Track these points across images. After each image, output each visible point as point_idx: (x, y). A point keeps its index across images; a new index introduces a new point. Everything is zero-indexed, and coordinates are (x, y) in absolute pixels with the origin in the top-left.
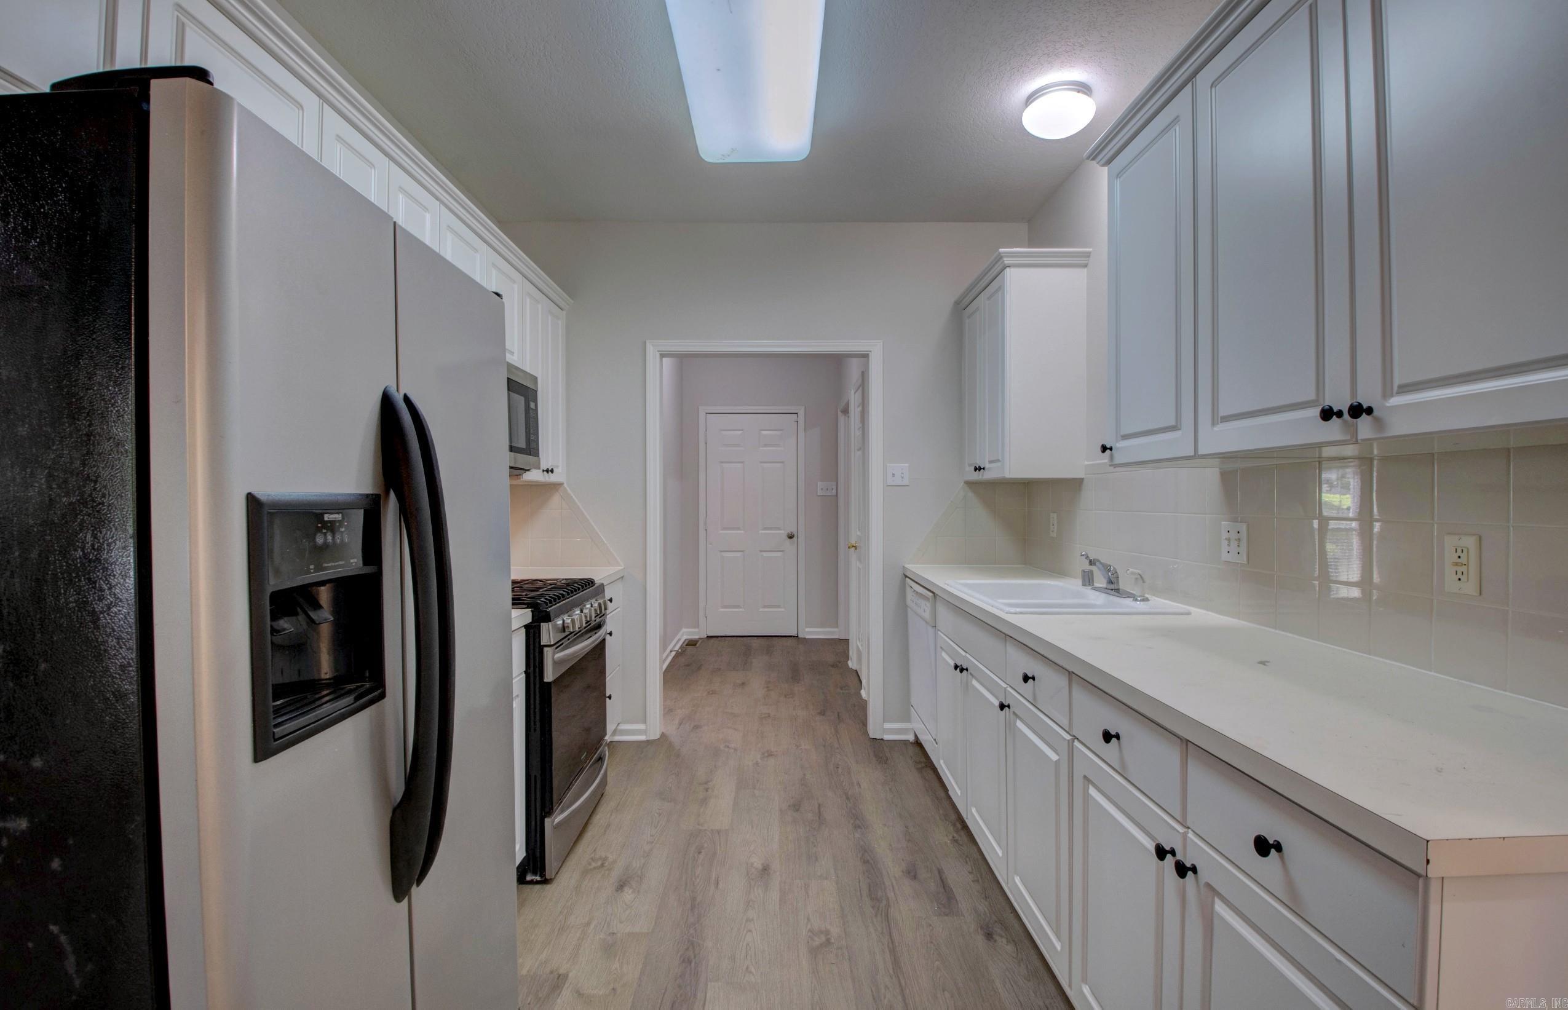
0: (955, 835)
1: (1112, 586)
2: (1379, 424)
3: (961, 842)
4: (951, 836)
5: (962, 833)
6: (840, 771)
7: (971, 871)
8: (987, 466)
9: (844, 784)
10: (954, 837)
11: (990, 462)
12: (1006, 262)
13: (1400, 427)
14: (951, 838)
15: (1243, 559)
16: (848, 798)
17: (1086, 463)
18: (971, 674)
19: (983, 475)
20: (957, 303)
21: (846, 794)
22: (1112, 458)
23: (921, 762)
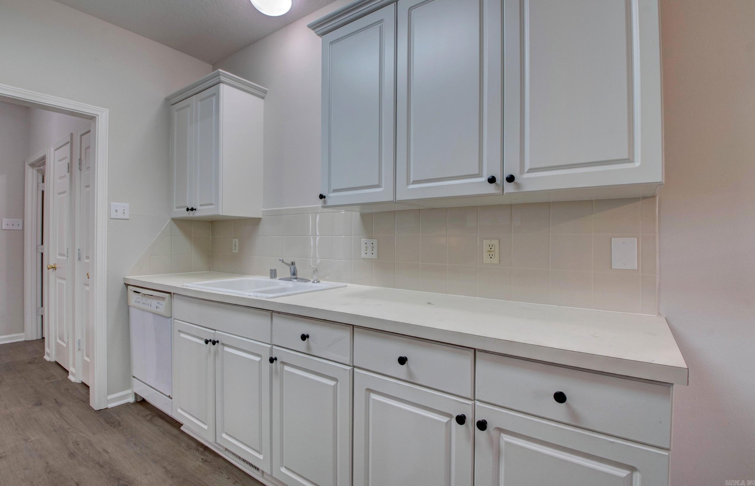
0: (203, 457)
1: (295, 277)
2: (518, 186)
3: (209, 460)
4: (200, 459)
5: (207, 453)
6: (82, 446)
7: (228, 477)
8: (198, 208)
9: (91, 455)
10: (202, 459)
11: (201, 205)
12: (221, 79)
13: (528, 187)
14: (201, 460)
15: (375, 256)
16: (102, 466)
17: (263, 209)
18: (223, 344)
19: (194, 214)
20: (167, 99)
21: (98, 463)
22: (325, 202)
23: (147, 415)
